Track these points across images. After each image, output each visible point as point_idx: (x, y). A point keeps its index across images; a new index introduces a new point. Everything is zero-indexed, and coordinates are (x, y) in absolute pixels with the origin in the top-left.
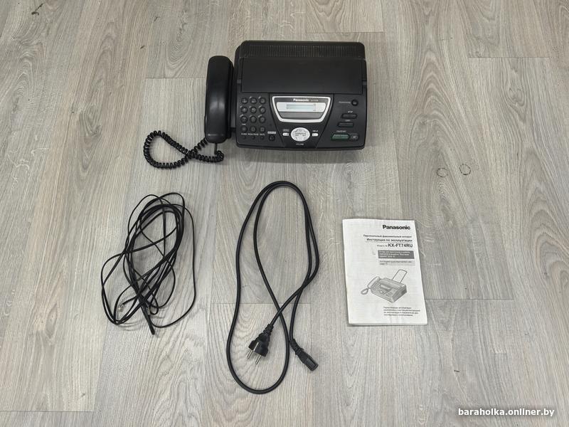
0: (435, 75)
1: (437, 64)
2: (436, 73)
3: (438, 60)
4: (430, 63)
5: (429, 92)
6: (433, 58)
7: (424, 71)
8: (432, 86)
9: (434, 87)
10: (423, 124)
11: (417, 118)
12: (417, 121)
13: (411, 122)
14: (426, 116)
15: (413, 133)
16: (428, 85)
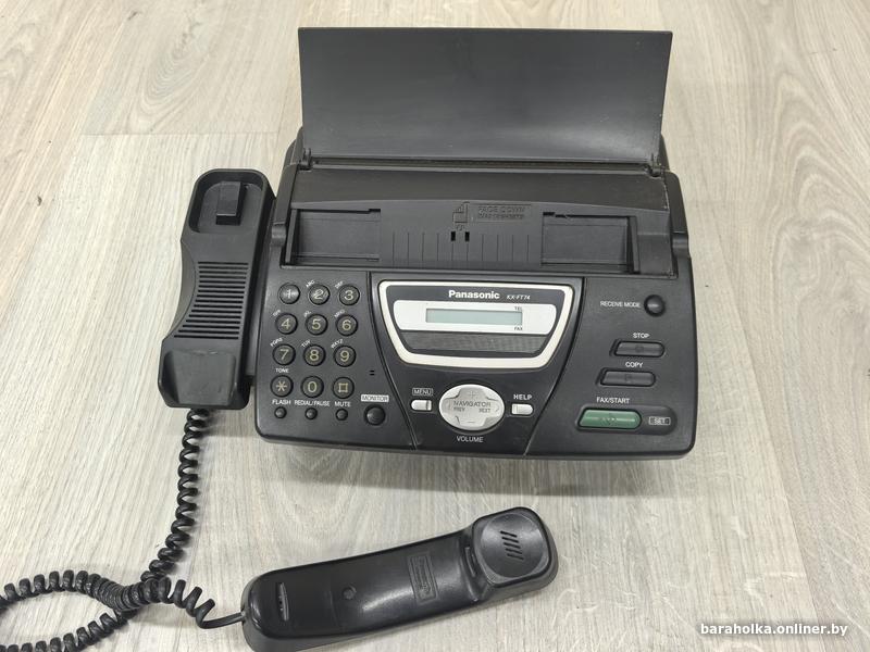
0: (810, 127)
1: (812, 105)
2: (812, 123)
3: (811, 95)
4: (791, 102)
5: (803, 168)
6: (799, 91)
7: (781, 118)
8: (806, 151)
9: (815, 155)
10: (802, 244)
11: (782, 229)
12: (786, 236)
13: (769, 238)
14: (807, 224)
15: (779, 265)
16: (798, 149)
